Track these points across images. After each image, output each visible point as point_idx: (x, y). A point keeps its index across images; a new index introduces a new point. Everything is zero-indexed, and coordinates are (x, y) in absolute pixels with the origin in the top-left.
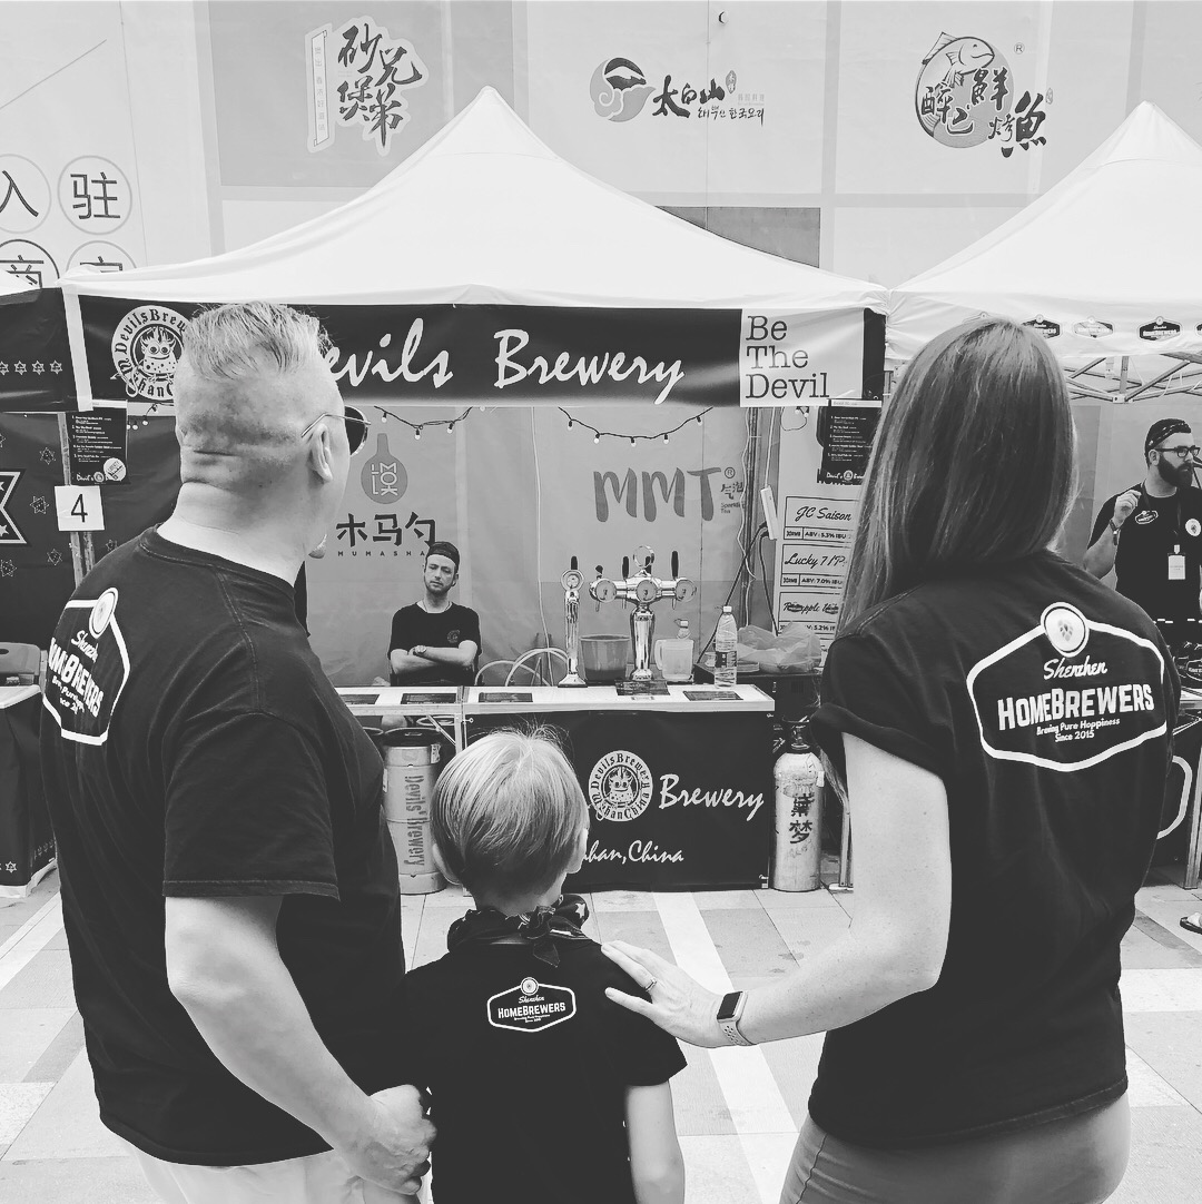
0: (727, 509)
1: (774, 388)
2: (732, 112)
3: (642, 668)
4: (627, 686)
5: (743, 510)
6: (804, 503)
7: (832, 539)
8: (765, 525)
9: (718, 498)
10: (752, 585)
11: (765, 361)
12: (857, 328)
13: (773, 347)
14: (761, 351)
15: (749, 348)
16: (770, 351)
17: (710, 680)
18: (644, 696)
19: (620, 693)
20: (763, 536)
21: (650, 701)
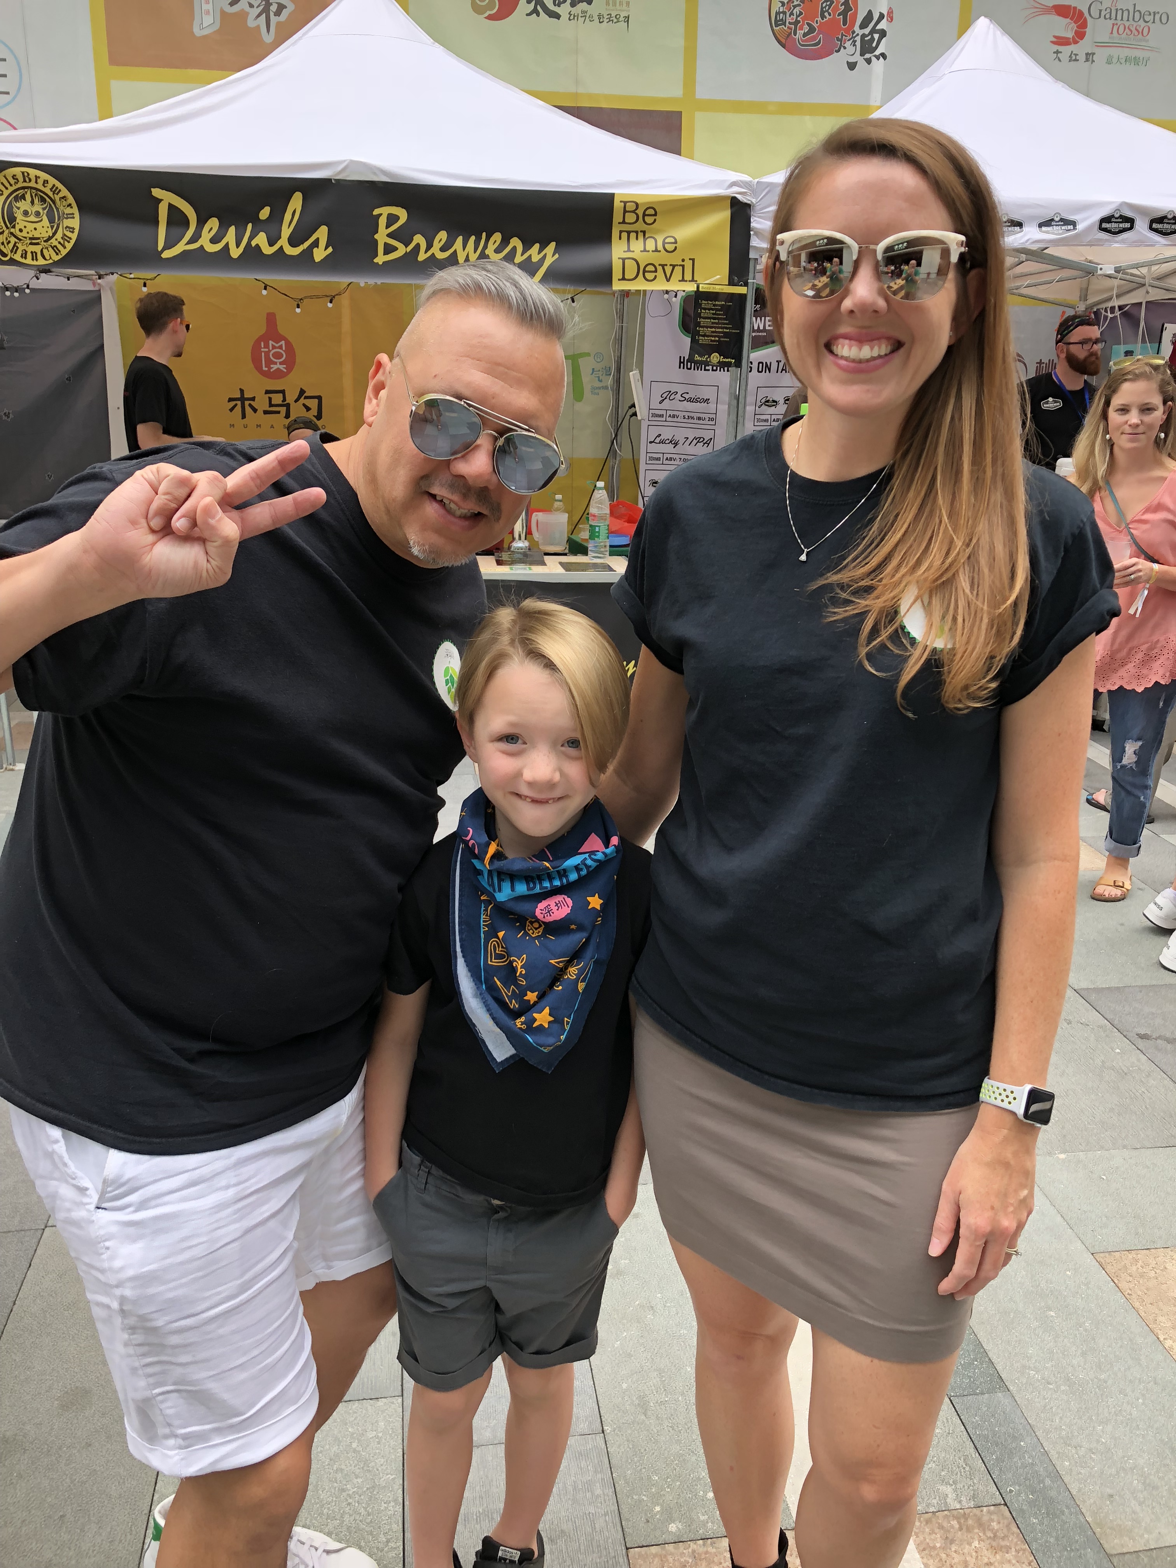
0: (596, 391)
1: (644, 271)
2: (600, 16)
3: (520, 538)
4: (505, 556)
5: (611, 392)
6: (666, 387)
7: (692, 421)
8: (633, 406)
9: (587, 379)
10: (620, 462)
11: (637, 246)
12: (724, 216)
13: (644, 232)
14: (633, 235)
15: (621, 232)
16: (641, 235)
17: (584, 551)
18: (522, 566)
19: (499, 563)
20: (631, 416)
21: (528, 572)
